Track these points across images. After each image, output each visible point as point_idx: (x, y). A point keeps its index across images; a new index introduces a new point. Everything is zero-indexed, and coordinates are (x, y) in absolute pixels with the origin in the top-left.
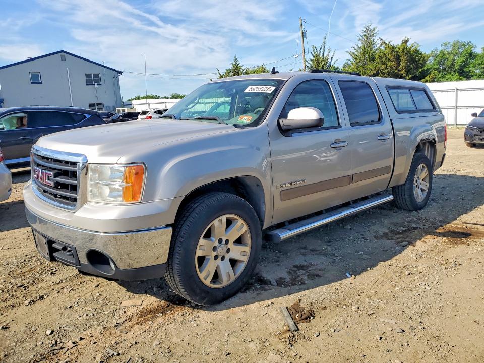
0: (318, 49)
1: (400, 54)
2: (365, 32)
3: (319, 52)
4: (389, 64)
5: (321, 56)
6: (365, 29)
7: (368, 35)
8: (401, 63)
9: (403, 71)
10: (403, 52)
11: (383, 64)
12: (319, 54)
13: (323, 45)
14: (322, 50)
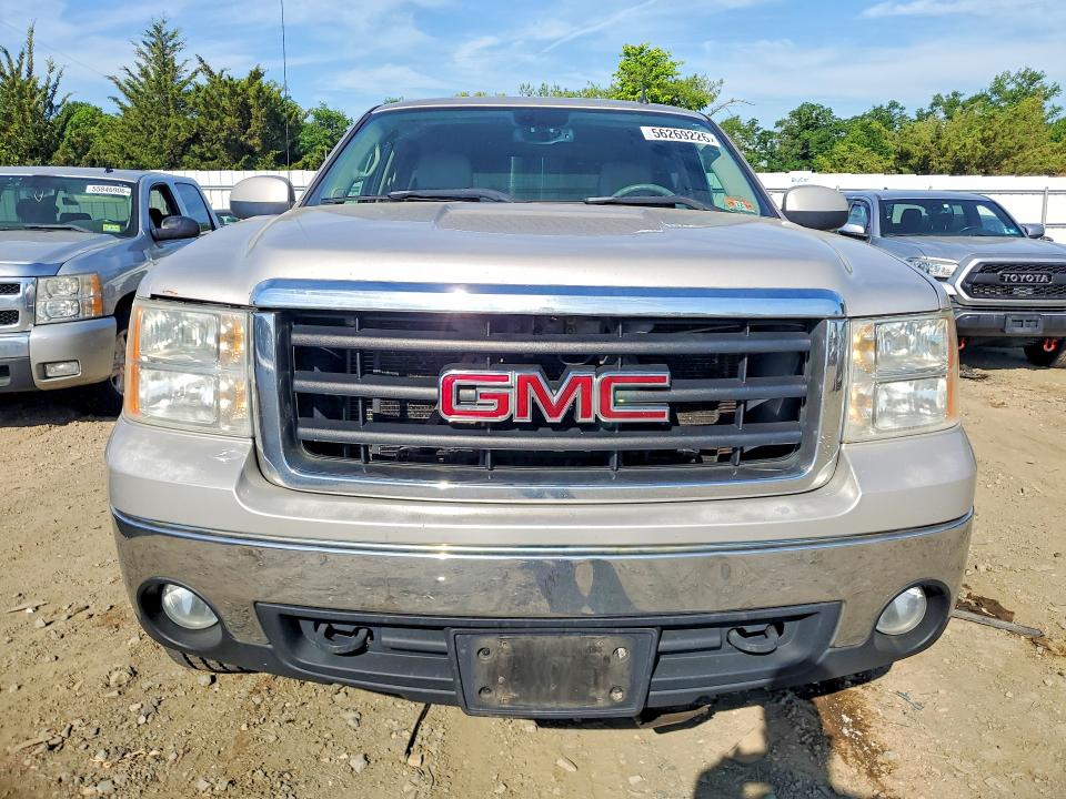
0: (15, 58)
1: (251, 101)
2: (151, 35)
3: (16, 66)
4: (228, 119)
5: (24, 76)
6: (152, 30)
7: (161, 45)
8: (253, 121)
9: (257, 140)
10: (258, 97)
11: (212, 119)
12: (18, 71)
13: (27, 50)
14: (25, 60)
